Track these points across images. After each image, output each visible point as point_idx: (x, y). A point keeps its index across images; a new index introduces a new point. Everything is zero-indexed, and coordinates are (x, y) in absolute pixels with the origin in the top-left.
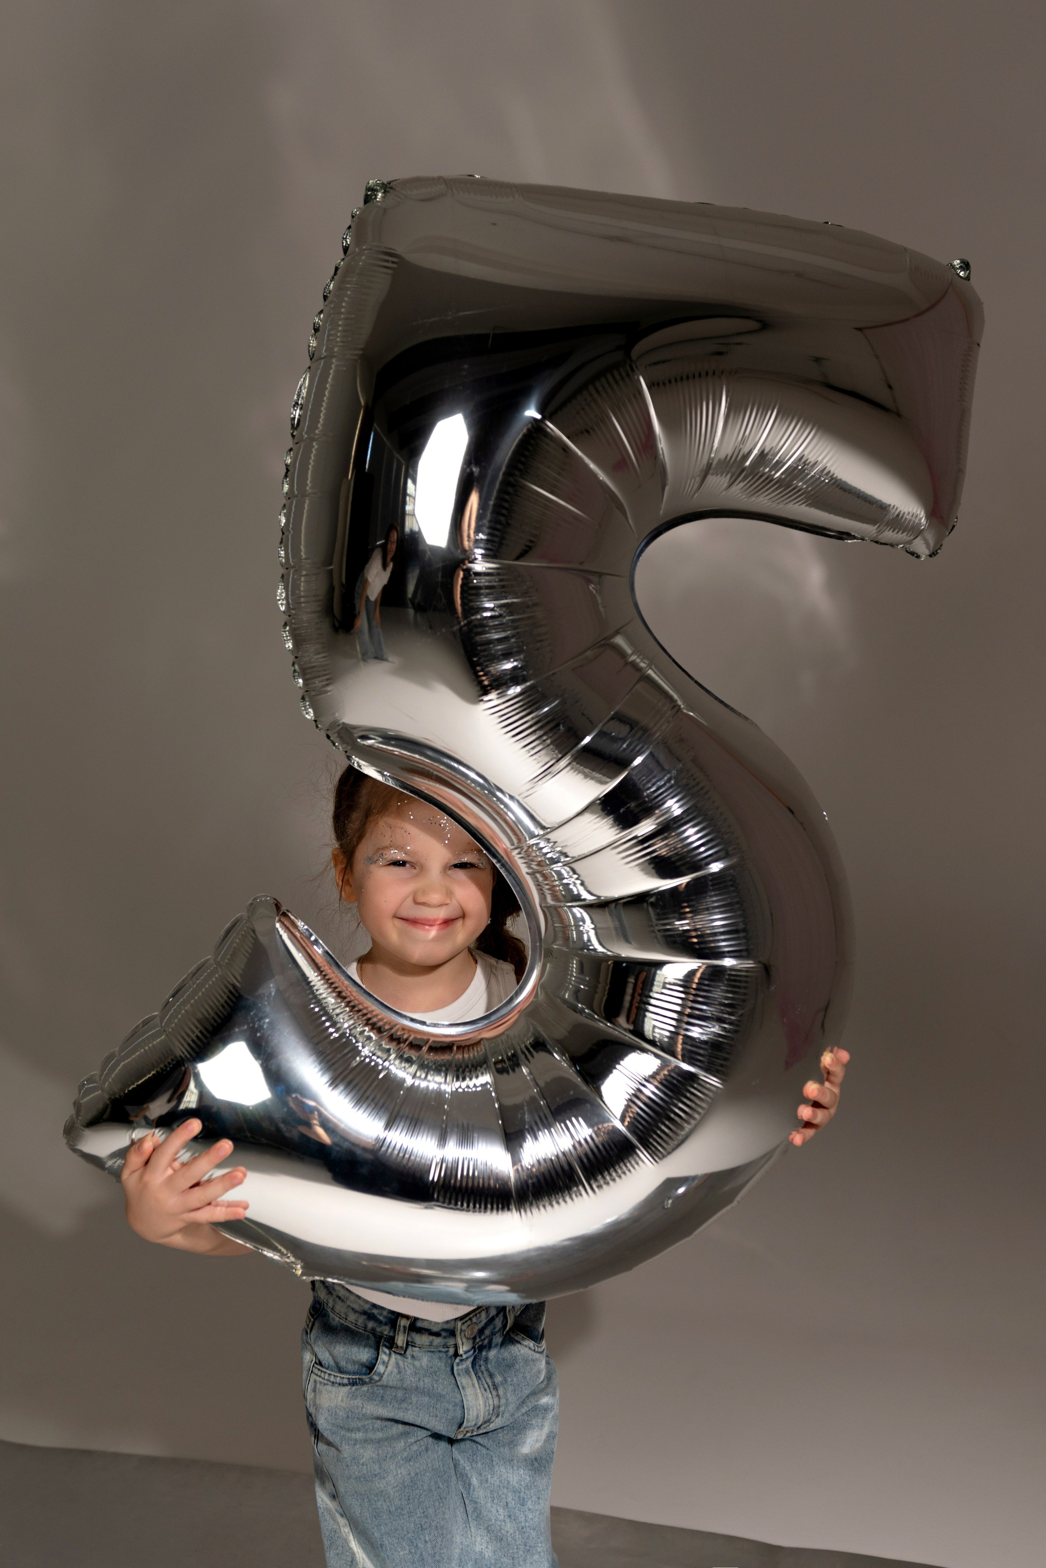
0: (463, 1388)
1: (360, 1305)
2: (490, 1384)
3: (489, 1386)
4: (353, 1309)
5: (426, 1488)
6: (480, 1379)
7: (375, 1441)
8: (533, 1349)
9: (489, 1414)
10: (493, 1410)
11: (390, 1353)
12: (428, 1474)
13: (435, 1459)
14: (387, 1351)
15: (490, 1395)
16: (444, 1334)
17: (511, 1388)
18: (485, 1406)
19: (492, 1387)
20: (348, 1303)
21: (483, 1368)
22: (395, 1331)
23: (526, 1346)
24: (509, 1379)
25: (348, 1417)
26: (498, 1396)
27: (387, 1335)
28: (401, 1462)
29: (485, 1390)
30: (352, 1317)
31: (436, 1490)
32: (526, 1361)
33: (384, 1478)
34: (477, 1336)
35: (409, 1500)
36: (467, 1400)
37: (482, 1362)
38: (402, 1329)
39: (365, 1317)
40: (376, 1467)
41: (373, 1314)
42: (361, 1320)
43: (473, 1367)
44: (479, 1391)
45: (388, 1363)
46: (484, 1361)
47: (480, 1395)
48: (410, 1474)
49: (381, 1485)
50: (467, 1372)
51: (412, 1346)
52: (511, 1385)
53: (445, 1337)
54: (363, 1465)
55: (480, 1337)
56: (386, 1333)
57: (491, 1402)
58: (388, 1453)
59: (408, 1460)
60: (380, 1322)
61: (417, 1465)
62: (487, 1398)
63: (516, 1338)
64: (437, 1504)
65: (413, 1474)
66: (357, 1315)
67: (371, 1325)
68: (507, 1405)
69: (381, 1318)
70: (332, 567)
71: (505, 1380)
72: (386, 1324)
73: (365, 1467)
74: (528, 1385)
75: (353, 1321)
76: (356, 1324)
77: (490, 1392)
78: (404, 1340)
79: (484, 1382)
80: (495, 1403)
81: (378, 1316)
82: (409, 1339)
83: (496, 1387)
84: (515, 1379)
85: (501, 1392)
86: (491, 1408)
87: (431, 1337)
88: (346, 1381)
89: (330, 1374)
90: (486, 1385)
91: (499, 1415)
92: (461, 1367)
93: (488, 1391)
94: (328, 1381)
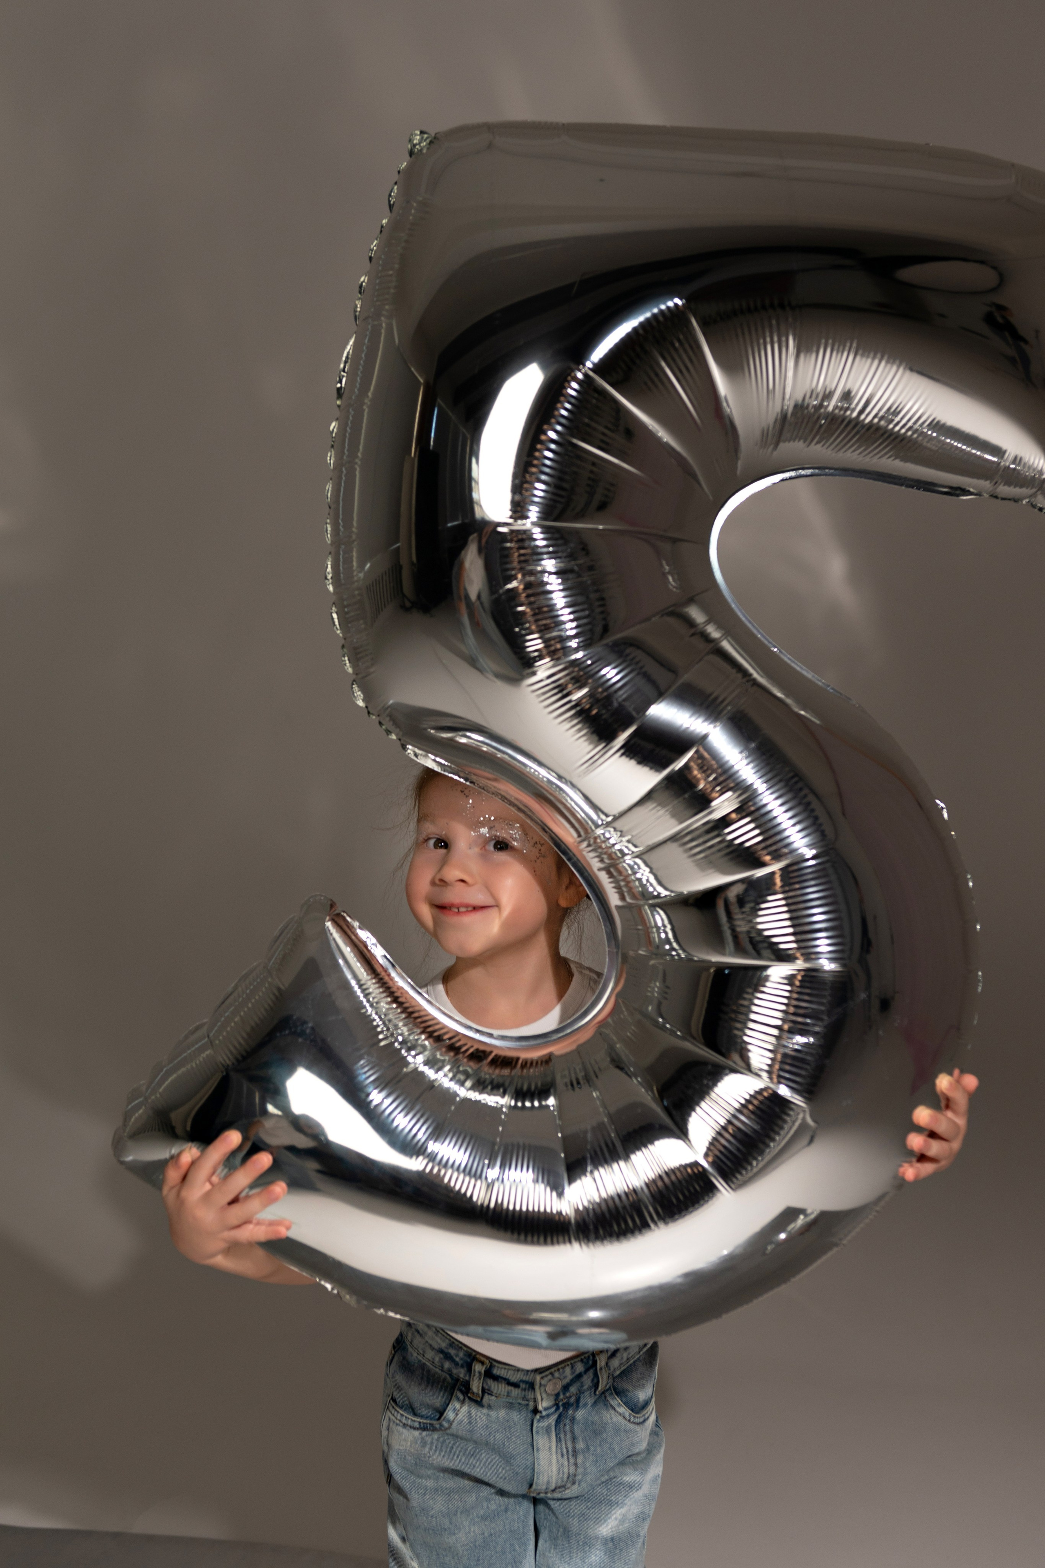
0: (538, 1450)
1: (437, 1342)
2: (570, 1449)
3: (568, 1452)
4: (431, 1346)
5: (499, 1549)
6: (560, 1441)
7: (445, 1491)
8: (628, 1418)
10: (568, 1477)
11: (464, 1399)
12: (503, 1536)
13: (514, 1521)
14: (461, 1397)
15: (566, 1463)
16: (523, 1386)
17: (591, 1458)
18: (559, 1473)
19: (571, 1453)
20: (426, 1339)
21: (568, 1428)
22: (470, 1375)
23: (620, 1414)
24: (592, 1448)
25: (416, 1464)
26: (576, 1464)
27: (463, 1379)
28: (476, 1520)
29: (562, 1456)
30: (429, 1354)
31: (510, 1553)
32: (617, 1430)
33: (454, 1534)
34: (561, 1393)
35: (478, 1560)
36: (539, 1465)
37: (568, 1421)
38: (477, 1374)
39: (441, 1356)
40: (446, 1522)
41: (450, 1354)
42: (438, 1358)
43: (556, 1426)
44: (554, 1456)
45: (459, 1411)
46: (570, 1420)
47: (554, 1461)
48: (483, 1534)
49: (451, 1540)
50: (548, 1431)
51: (489, 1394)
52: (593, 1454)
53: (524, 1390)
54: (432, 1517)
55: (564, 1394)
56: (462, 1376)
57: (566, 1470)
58: (458, 1507)
59: (484, 1518)
60: (457, 1364)
61: (493, 1525)
62: (562, 1465)
63: (612, 1402)
65: (486, 1534)
66: (434, 1352)
67: (447, 1365)
68: (585, 1474)
69: (457, 1359)
70: (398, 545)
71: (588, 1448)
72: (462, 1366)
73: (434, 1519)
74: (615, 1457)
75: (430, 1359)
76: (433, 1362)
77: (568, 1458)
78: (479, 1387)
79: (564, 1446)
80: (571, 1471)
81: (455, 1357)
82: (485, 1386)
83: (575, 1453)
84: (599, 1449)
85: (580, 1460)
86: (566, 1476)
87: (509, 1388)
88: (417, 1425)
89: (402, 1415)
90: (565, 1450)
91: (574, 1483)
92: (541, 1424)
93: (565, 1457)
94: (400, 1421)
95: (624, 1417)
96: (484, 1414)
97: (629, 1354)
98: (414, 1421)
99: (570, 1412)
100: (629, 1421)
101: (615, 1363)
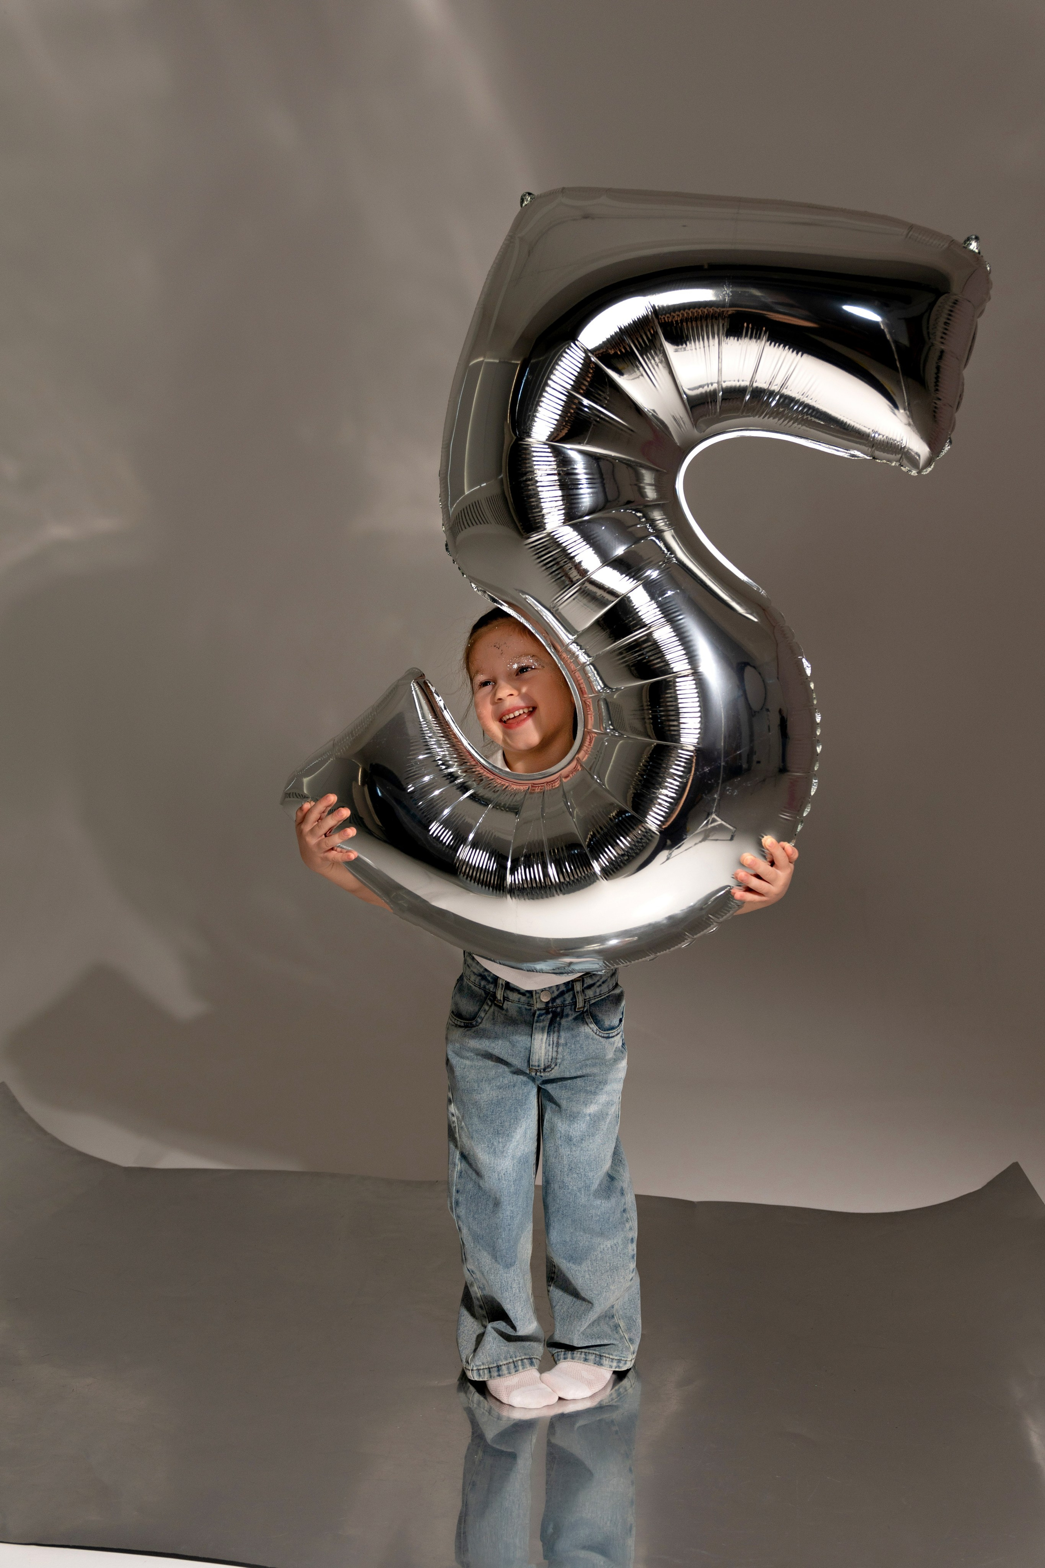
0: (534, 1039)
1: (477, 969)
3: (553, 1043)
4: (474, 973)
5: (507, 1108)
6: (550, 1036)
7: (477, 1067)
8: (595, 1032)
9: (548, 1061)
10: (552, 1059)
11: (492, 1005)
12: (511, 1101)
13: (519, 1094)
14: (490, 1004)
15: (551, 1050)
16: (528, 995)
17: (568, 1050)
18: (546, 1055)
19: (555, 1045)
22: (496, 989)
23: (591, 1028)
24: (569, 1045)
25: (461, 1048)
26: (557, 1052)
27: (492, 992)
28: (495, 1088)
29: (549, 1045)
30: (473, 978)
31: (514, 1112)
32: (587, 1037)
33: (480, 1094)
34: (550, 1002)
35: (493, 1112)
36: (533, 1048)
38: (500, 986)
39: (480, 978)
40: (476, 1085)
41: (485, 975)
42: (478, 979)
44: (544, 1045)
45: (488, 1011)
47: (543, 1047)
48: (498, 1097)
51: (507, 1001)
52: (569, 1048)
53: (528, 998)
54: (467, 1082)
55: (552, 1003)
56: (491, 990)
57: (550, 1054)
58: (483, 1077)
59: (500, 1088)
60: (489, 982)
61: (505, 1093)
62: (548, 1051)
63: (587, 1020)
64: (512, 1121)
65: (500, 1097)
66: (475, 976)
67: (483, 983)
68: (563, 1060)
69: (489, 979)
71: (566, 1044)
72: (492, 983)
73: (469, 1083)
74: (583, 1053)
75: (473, 981)
76: (475, 983)
77: (553, 1047)
78: (501, 997)
79: (551, 1039)
80: (553, 1055)
81: (488, 977)
82: (505, 995)
83: (558, 1045)
84: (573, 1046)
85: (560, 1049)
86: (550, 1058)
87: (520, 996)
88: (462, 1024)
89: (455, 1019)
90: (551, 1042)
91: (556, 1065)
92: (538, 1024)
93: (551, 1046)
94: (454, 1023)
95: (593, 1030)
96: (503, 1014)
97: (601, 991)
98: (462, 1022)
99: (558, 1019)
100: (596, 1033)
101: (590, 993)
